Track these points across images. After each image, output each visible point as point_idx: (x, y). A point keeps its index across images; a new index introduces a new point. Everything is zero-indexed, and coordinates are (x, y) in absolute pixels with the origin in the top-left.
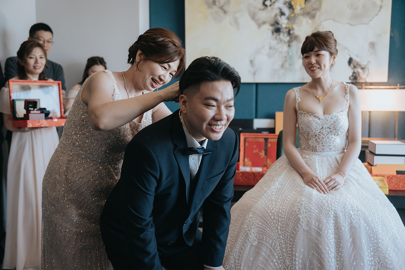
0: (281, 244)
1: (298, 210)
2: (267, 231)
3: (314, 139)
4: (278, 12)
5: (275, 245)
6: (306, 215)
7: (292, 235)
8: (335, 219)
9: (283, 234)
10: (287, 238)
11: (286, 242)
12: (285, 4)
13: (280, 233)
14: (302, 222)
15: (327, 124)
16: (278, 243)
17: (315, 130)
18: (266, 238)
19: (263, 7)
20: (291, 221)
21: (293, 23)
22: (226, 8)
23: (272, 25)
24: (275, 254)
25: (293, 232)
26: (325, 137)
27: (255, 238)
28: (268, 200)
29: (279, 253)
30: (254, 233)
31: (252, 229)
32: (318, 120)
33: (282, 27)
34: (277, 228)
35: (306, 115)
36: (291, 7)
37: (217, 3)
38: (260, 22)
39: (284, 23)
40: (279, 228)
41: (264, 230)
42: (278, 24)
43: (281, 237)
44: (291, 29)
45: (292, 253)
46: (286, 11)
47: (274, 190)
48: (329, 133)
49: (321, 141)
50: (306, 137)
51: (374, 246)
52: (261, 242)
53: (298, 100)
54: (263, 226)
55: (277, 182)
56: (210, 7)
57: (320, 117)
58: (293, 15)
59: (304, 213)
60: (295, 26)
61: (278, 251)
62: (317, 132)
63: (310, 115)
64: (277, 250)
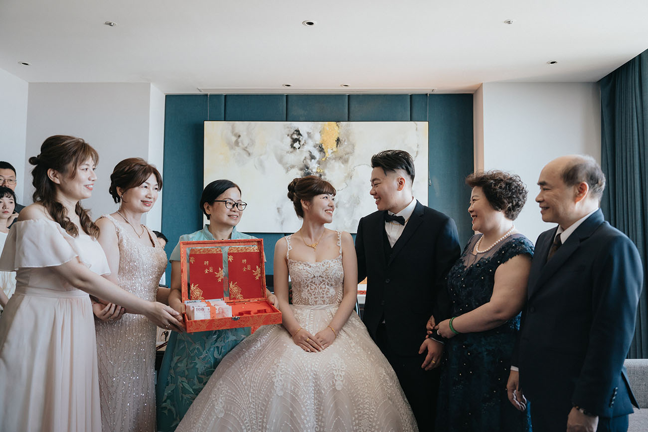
0: (250, 414)
1: (274, 373)
2: (235, 399)
3: (307, 291)
4: (308, 155)
5: (243, 417)
6: (281, 378)
7: (264, 403)
8: (314, 381)
9: (253, 402)
10: (258, 406)
11: (256, 412)
12: (315, 147)
13: (251, 401)
14: (276, 387)
15: (318, 272)
16: (247, 413)
17: (306, 280)
18: (234, 409)
19: (292, 150)
20: (263, 386)
21: (324, 168)
22: (250, 150)
23: (301, 169)
24: (243, 427)
25: (265, 400)
26: (318, 287)
27: (222, 409)
28: (244, 363)
29: (248, 426)
30: (221, 403)
31: (220, 399)
32: (309, 269)
33: (312, 171)
34: (248, 395)
35: (296, 264)
36: (321, 150)
37: (240, 144)
38: (288, 165)
39: (314, 168)
40: (250, 394)
41: (234, 398)
42: (308, 168)
43: (252, 406)
44: (322, 174)
45: (262, 425)
46: (316, 154)
47: (253, 353)
48: (321, 282)
49: (314, 292)
50: (299, 289)
51: (360, 413)
52: (228, 413)
53: (290, 248)
54: (232, 394)
55: (259, 343)
56: (232, 148)
57: (312, 265)
58: (324, 159)
59: (280, 375)
60: (326, 171)
61: (247, 423)
62: (308, 282)
63: (301, 263)
64: (246, 421)
